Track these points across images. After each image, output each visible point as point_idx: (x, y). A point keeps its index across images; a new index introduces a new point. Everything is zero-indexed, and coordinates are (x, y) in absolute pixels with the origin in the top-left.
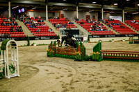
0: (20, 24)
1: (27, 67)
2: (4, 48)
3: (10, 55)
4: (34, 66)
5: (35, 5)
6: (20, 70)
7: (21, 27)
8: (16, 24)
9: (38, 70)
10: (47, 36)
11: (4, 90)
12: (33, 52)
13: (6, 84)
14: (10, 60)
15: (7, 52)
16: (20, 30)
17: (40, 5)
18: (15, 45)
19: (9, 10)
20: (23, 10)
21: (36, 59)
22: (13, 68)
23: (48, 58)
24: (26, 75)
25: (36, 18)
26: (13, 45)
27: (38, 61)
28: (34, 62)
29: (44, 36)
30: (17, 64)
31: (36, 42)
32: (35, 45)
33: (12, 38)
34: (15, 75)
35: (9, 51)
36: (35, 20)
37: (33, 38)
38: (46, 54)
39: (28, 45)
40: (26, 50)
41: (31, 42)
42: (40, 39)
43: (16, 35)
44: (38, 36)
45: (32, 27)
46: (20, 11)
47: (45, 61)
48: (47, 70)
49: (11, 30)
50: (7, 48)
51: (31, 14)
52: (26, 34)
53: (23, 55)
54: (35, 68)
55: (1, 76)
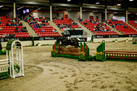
0: (25, 24)
1: (31, 67)
2: (9, 48)
3: (15, 55)
4: (38, 66)
5: (39, 6)
6: (25, 69)
7: (25, 28)
8: (21, 25)
9: (42, 70)
10: (51, 37)
11: (9, 89)
12: (37, 52)
13: (11, 84)
14: (15, 60)
15: (12, 52)
16: (24, 30)
17: (43, 6)
18: (20, 45)
19: (14, 10)
21: (40, 59)
22: (18, 67)
23: (52, 58)
24: (31, 74)
25: (40, 19)
26: (18, 45)
27: (42, 61)
28: (38, 62)
29: (48, 37)
30: (22, 64)
31: (41, 42)
32: (39, 45)
33: (16, 38)
34: (20, 74)
35: (14, 51)
36: (39, 21)
37: (37, 39)
38: (50, 54)
39: (33, 45)
40: (31, 50)
41: (36, 42)
42: (45, 39)
43: (21, 35)
44: (43, 37)
45: (36, 27)
46: (24, 12)
47: (50, 61)
48: (51, 70)
49: (16, 30)
50: (12, 48)
51: (35, 15)
52: (30, 35)
53: (27, 55)
54: (39, 68)
55: (6, 75)
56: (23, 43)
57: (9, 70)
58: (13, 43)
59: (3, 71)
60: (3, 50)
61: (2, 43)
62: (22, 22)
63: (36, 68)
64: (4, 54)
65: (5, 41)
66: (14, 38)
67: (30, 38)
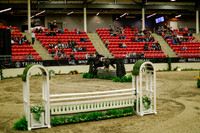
0: (158, 39)
2: (136, 73)
3: (144, 83)
4: (178, 100)
5: (179, 12)
6: (157, 105)
9: (183, 107)
11: (134, 131)
12: (176, 80)
13: (137, 123)
14: (144, 91)
15: (140, 78)
17: (186, 11)
18: (152, 69)
19: (143, 19)
20: (162, 19)
21: (180, 90)
23: (199, 90)
24: (166, 112)
25: (181, 31)
26: (148, 69)
27: (183, 94)
28: (177, 95)
29: (192, 57)
30: (153, 97)
31: (181, 66)
32: (179, 70)
33: (146, 59)
34: (150, 111)
35: (144, 77)
36: (179, 34)
37: (176, 60)
38: (195, 83)
39: (169, 69)
40: (166, 77)
41: (174, 65)
42: (187, 61)
43: (152, 55)
44: (184, 57)
46: (157, 21)
47: (195, 94)
48: (197, 108)
49: (145, 48)
51: (173, 25)
52: (166, 54)
53: (161, 84)
54: (178, 104)
55: (131, 111)
56: (157, 66)
57: (133, 105)
58: (143, 66)
59: (127, 105)
60: (127, 75)
61: (126, 66)
62: (154, 35)
63: (173, 104)
64: (130, 80)
65: (129, 63)
67: (165, 60)
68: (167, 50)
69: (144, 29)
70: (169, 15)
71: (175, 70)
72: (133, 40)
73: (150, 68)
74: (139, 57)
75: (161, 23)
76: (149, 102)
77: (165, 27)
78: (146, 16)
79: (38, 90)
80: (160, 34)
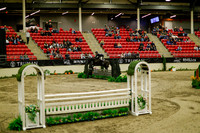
0: (153, 39)
2: (131, 73)
3: (139, 83)
4: (173, 100)
5: (174, 12)
6: (152, 105)
8: (148, 40)
9: (178, 107)
10: (192, 57)
12: (171, 80)
13: (132, 123)
14: (139, 91)
15: (135, 78)
17: (181, 11)
18: (147, 69)
19: (138, 19)
20: (157, 19)
21: (174, 90)
22: (142, 101)
23: (193, 90)
24: (161, 112)
26: (143, 69)
27: (178, 93)
28: (172, 95)
29: (187, 57)
30: (148, 97)
31: (176, 66)
32: (174, 70)
33: (141, 58)
34: (145, 111)
35: (139, 77)
36: (174, 34)
37: (171, 60)
38: (190, 83)
39: (164, 69)
40: (161, 77)
41: (169, 65)
42: (182, 61)
43: (147, 55)
44: (179, 57)
45: (169, 43)
46: (152, 21)
47: (189, 94)
48: (192, 108)
49: (140, 48)
50: (136, 74)
51: (168, 25)
52: (161, 54)
53: (156, 84)
54: (173, 103)
55: (126, 111)
56: (152, 66)
57: (128, 104)
58: (138, 66)
59: (122, 105)
60: (122, 75)
61: (121, 66)
62: (149, 35)
63: (168, 104)
64: (125, 80)
65: (124, 62)
66: (138, 58)
67: (160, 60)
68: (162, 51)
69: (139, 29)
70: (164, 15)
71: (170, 70)
72: (128, 40)
73: (145, 68)
74: (134, 57)
75: (156, 23)
76: (144, 102)
77: (160, 27)
78: (141, 16)
79: (33, 90)
80: (156, 35)
